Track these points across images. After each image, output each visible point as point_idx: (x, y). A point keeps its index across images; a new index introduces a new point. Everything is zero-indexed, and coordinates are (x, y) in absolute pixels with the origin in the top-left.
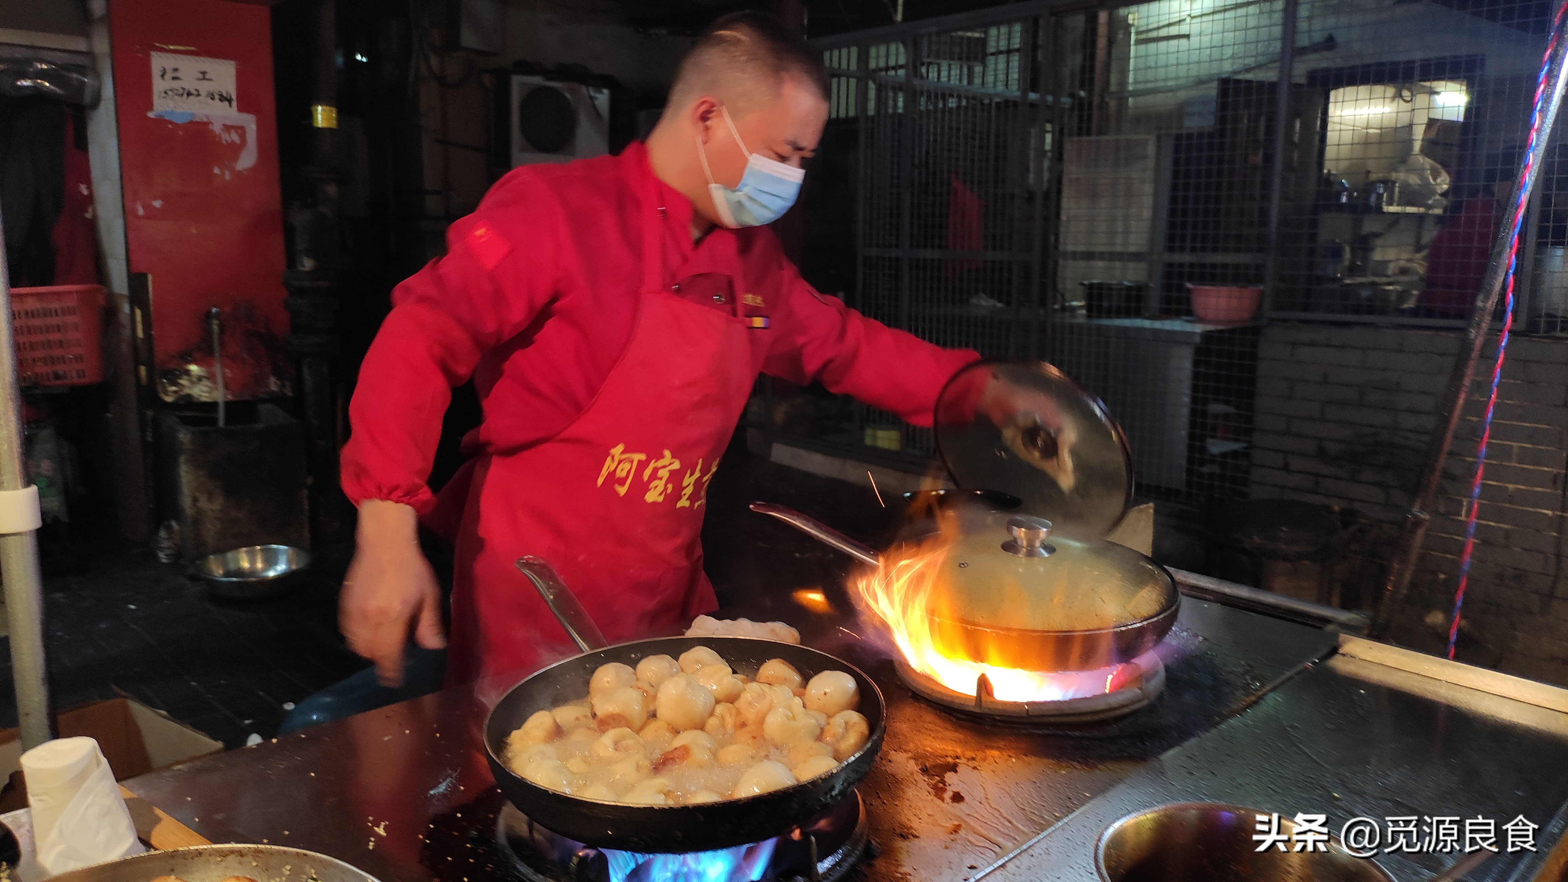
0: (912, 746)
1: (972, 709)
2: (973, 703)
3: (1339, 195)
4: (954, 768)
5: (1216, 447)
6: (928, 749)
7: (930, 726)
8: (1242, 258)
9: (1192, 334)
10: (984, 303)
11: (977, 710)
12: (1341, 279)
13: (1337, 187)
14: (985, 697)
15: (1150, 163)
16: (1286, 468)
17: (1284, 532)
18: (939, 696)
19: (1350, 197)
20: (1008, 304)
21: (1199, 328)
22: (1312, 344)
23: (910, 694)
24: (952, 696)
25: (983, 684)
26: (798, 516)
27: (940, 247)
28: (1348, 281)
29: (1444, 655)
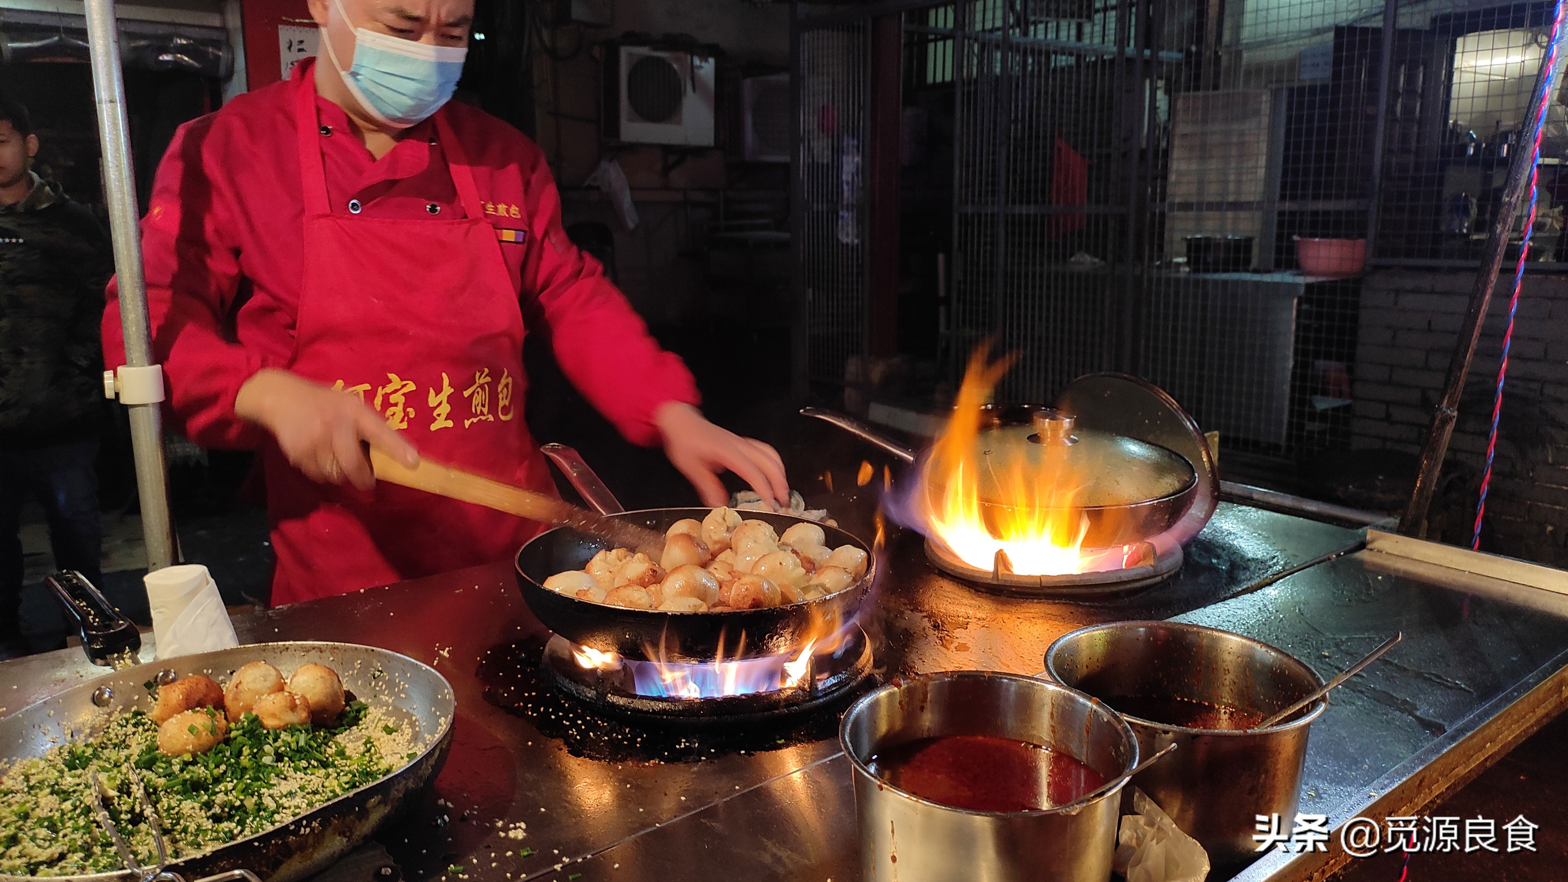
0: (927, 607)
1: (989, 581)
2: (991, 576)
3: (1465, 147)
4: (965, 626)
5: (1322, 404)
6: (943, 610)
7: (950, 595)
8: (1344, 205)
9: (1295, 285)
10: (1085, 261)
11: (995, 583)
12: (1467, 235)
13: (1467, 140)
14: (1001, 570)
15: (1265, 120)
16: (1388, 418)
17: (1379, 480)
18: (960, 571)
19: (1477, 148)
20: (1104, 258)
21: (1301, 280)
22: (1416, 291)
23: (936, 571)
24: (972, 570)
25: (1001, 558)
26: (843, 418)
27: (1036, 202)
28: (1475, 237)
29: (1469, 546)
